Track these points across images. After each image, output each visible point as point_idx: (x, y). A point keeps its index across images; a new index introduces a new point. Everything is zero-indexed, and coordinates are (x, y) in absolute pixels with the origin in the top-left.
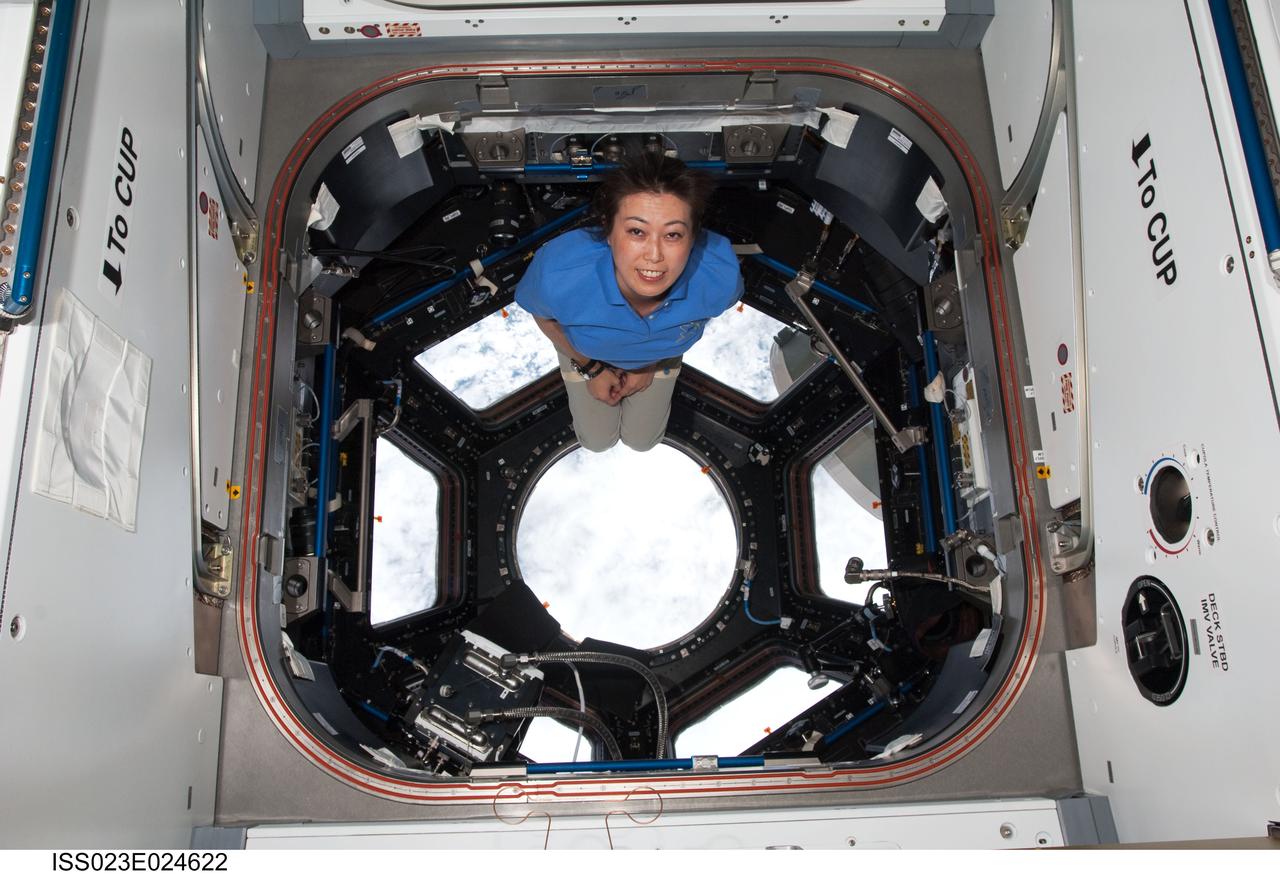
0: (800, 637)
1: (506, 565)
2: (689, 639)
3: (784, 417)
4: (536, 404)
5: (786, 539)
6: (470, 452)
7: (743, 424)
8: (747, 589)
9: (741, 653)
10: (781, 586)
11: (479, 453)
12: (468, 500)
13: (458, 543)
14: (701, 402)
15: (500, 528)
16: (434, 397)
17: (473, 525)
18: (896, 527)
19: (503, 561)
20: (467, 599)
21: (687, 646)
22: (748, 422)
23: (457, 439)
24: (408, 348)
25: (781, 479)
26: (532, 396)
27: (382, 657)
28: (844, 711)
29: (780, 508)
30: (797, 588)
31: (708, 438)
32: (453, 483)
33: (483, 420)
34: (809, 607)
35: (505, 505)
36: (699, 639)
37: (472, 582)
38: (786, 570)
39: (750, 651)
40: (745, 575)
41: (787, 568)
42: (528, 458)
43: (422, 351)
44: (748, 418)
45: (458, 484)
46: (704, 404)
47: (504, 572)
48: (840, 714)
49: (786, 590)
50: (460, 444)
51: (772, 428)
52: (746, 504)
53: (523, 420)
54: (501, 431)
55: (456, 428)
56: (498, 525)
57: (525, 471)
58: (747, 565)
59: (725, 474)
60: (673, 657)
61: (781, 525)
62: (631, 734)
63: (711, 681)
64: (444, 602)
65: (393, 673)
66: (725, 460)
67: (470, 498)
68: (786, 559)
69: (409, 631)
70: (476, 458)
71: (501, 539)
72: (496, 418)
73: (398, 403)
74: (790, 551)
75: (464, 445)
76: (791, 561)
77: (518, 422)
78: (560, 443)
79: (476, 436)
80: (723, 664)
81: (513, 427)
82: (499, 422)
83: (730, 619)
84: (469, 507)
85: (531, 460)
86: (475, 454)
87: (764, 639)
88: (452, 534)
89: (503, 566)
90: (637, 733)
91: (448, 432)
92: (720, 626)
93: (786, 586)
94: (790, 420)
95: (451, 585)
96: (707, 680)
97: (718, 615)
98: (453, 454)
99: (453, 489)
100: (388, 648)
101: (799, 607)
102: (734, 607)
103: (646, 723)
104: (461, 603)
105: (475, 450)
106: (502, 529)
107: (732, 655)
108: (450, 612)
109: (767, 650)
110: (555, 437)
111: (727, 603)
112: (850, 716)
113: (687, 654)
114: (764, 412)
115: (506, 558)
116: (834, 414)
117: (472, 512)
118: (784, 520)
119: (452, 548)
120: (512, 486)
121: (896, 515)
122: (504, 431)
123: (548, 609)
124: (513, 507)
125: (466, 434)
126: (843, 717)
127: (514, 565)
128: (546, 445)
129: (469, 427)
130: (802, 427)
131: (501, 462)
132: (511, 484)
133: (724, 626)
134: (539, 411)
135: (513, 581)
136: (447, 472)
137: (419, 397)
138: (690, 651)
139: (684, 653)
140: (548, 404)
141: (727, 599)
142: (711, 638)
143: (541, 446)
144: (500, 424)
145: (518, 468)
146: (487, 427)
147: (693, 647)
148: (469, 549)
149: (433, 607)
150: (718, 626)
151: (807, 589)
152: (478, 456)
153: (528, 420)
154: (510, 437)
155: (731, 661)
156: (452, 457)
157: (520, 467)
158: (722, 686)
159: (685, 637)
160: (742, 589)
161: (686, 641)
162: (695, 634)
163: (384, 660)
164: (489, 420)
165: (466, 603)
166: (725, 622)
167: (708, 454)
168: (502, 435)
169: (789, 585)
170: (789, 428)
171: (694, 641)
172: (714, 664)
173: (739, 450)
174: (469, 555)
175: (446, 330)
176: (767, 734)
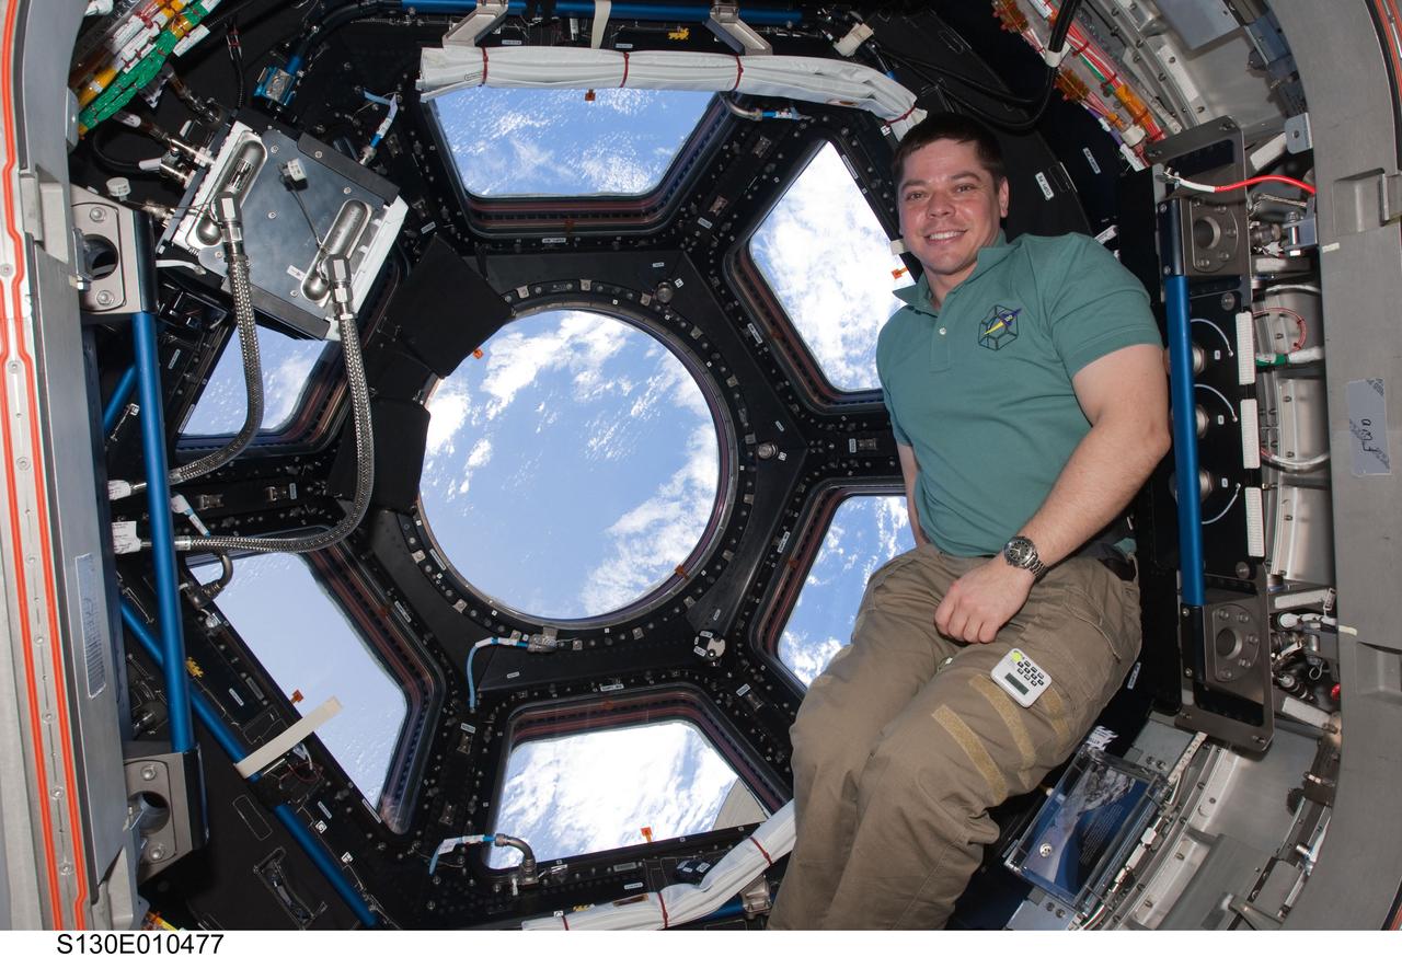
0: (448, 724)
1: (533, 295)
2: (438, 561)
3: (762, 679)
4: (762, 326)
5: (590, 691)
6: (692, 236)
7: (748, 620)
8: (514, 642)
9: (422, 639)
10: (521, 689)
11: (690, 250)
12: (623, 237)
13: (561, 224)
14: (776, 561)
15: (586, 285)
16: (771, 176)
17: (589, 244)
18: (616, 869)
19: (538, 290)
20: (482, 240)
21: (430, 560)
22: (752, 627)
23: (710, 217)
24: (845, 131)
25: (674, 680)
26: (773, 323)
27: (380, 105)
28: (329, 816)
29: (634, 680)
30: (520, 713)
31: (726, 571)
32: (646, 214)
33: (737, 254)
34: (493, 734)
35: (618, 290)
36: (440, 576)
37: (506, 246)
38: (545, 695)
39: (424, 651)
40: (535, 638)
41: (549, 697)
42: (686, 320)
43: (841, 152)
44: (757, 627)
45: (647, 220)
46: (773, 565)
47: (523, 292)
48: (325, 810)
49: (517, 697)
50: (704, 223)
51: (744, 662)
52: (636, 631)
53: (739, 310)
54: (722, 278)
55: (726, 215)
56: (589, 282)
57: (667, 317)
58: (549, 640)
59: (677, 600)
60: (412, 541)
61: (611, 684)
62: (293, 486)
63: (380, 599)
64: (474, 206)
65: (357, 123)
66: (697, 597)
67: (625, 239)
68: (562, 694)
69: (425, 150)
70: (682, 246)
71: (570, 286)
72: (741, 271)
73: (767, 114)
74: (573, 699)
75: (701, 228)
76: (559, 701)
77: (736, 303)
78: (709, 364)
79: (715, 244)
80: (404, 613)
81: (730, 297)
82: (736, 276)
83: (472, 619)
84: (614, 238)
85: (684, 325)
86: (689, 245)
87: (445, 670)
88: (574, 215)
89: (531, 290)
90: (294, 495)
91: (720, 203)
92: (460, 605)
93: (523, 695)
94: (758, 689)
95: (499, 217)
96: (380, 591)
97: (474, 601)
98: (688, 211)
99: (637, 215)
100: (394, 110)
101: (493, 717)
102: (488, 623)
103: (310, 507)
104: (473, 229)
105: (694, 244)
106: (583, 288)
107: (419, 626)
108: (459, 214)
109: (428, 677)
110: (717, 356)
111: (494, 613)
112: (322, 827)
113: (417, 561)
114: (765, 648)
115: (544, 293)
116: (773, 755)
117: (608, 241)
118: (617, 686)
119: (553, 216)
120: (645, 300)
121: (633, 866)
122: (724, 285)
123: (471, 356)
124: (615, 302)
125: (716, 230)
126: (321, 816)
127: (534, 305)
128: (705, 345)
129: (727, 234)
130: (751, 707)
131: (679, 283)
132: (649, 298)
133: (461, 611)
134: (754, 332)
135: (511, 305)
136: (662, 205)
137: (770, 156)
138: (421, 565)
139: (419, 556)
140: (762, 345)
141: (499, 613)
142: (443, 594)
143: (703, 338)
144: (733, 279)
145: (672, 305)
146: (728, 260)
147: (428, 568)
148: (552, 240)
149: (467, 192)
150: (461, 602)
151: (521, 726)
152: (686, 249)
153: (740, 317)
154: (714, 293)
155: (411, 624)
156: (683, 210)
157: (673, 310)
158: (372, 614)
159: (442, 555)
160: (515, 633)
161: (435, 556)
162: (447, 570)
163: (376, 108)
164: (737, 262)
165: (474, 237)
166: (466, 613)
167: (704, 573)
168: (716, 282)
169: (525, 701)
170: (746, 688)
171: (436, 569)
172: (403, 600)
173: (711, 616)
174: (544, 241)
175: (874, 186)
176: (290, 697)
